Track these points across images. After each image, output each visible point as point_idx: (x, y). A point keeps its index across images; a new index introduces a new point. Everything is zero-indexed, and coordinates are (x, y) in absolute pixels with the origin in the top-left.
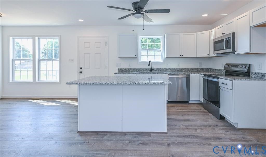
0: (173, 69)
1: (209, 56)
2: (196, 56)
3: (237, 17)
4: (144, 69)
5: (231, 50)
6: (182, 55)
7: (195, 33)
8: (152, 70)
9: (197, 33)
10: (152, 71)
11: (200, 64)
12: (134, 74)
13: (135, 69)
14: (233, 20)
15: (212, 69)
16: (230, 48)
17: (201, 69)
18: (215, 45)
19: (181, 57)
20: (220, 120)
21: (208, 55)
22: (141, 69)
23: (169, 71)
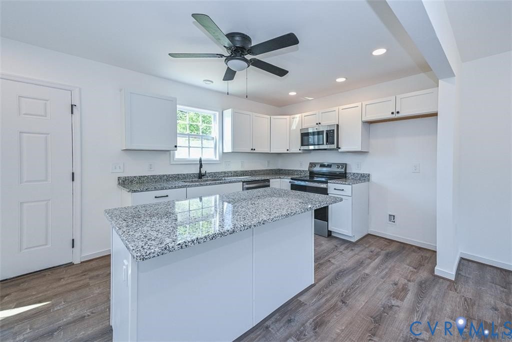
0: (235, 172)
1: (288, 152)
2: (269, 152)
3: (342, 107)
4: (184, 175)
5: (334, 146)
6: (254, 150)
7: (269, 117)
8: (201, 176)
9: (272, 116)
10: (201, 178)
11: (269, 162)
12: (181, 187)
13: (164, 176)
14: (336, 108)
15: (282, 170)
16: (334, 144)
17: (270, 170)
18: (304, 137)
19: (252, 151)
20: (328, 238)
21: (288, 150)
22: (178, 175)
23: (230, 176)
